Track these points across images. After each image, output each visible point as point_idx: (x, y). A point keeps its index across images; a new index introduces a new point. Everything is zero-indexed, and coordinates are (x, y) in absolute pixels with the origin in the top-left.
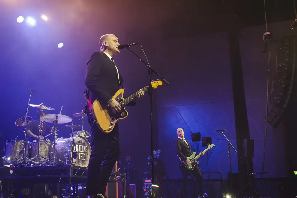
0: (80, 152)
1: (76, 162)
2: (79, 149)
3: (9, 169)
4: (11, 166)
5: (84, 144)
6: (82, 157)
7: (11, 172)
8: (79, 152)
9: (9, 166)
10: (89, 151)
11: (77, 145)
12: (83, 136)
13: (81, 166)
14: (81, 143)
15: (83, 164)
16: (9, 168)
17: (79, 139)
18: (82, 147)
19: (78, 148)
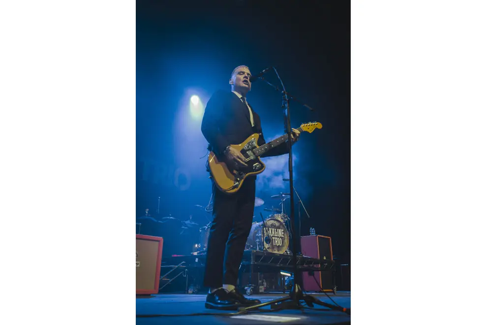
0: (275, 237)
1: (268, 248)
2: (273, 233)
3: (196, 257)
4: (198, 253)
5: (279, 228)
6: (278, 242)
7: (197, 260)
8: (273, 236)
9: (195, 254)
10: (285, 235)
11: (270, 229)
12: (280, 219)
13: (276, 252)
14: (275, 226)
15: (278, 251)
16: (195, 255)
17: (272, 222)
18: (277, 231)
19: (271, 232)
